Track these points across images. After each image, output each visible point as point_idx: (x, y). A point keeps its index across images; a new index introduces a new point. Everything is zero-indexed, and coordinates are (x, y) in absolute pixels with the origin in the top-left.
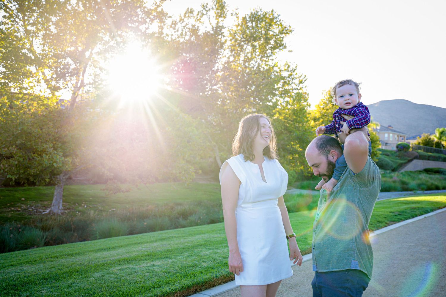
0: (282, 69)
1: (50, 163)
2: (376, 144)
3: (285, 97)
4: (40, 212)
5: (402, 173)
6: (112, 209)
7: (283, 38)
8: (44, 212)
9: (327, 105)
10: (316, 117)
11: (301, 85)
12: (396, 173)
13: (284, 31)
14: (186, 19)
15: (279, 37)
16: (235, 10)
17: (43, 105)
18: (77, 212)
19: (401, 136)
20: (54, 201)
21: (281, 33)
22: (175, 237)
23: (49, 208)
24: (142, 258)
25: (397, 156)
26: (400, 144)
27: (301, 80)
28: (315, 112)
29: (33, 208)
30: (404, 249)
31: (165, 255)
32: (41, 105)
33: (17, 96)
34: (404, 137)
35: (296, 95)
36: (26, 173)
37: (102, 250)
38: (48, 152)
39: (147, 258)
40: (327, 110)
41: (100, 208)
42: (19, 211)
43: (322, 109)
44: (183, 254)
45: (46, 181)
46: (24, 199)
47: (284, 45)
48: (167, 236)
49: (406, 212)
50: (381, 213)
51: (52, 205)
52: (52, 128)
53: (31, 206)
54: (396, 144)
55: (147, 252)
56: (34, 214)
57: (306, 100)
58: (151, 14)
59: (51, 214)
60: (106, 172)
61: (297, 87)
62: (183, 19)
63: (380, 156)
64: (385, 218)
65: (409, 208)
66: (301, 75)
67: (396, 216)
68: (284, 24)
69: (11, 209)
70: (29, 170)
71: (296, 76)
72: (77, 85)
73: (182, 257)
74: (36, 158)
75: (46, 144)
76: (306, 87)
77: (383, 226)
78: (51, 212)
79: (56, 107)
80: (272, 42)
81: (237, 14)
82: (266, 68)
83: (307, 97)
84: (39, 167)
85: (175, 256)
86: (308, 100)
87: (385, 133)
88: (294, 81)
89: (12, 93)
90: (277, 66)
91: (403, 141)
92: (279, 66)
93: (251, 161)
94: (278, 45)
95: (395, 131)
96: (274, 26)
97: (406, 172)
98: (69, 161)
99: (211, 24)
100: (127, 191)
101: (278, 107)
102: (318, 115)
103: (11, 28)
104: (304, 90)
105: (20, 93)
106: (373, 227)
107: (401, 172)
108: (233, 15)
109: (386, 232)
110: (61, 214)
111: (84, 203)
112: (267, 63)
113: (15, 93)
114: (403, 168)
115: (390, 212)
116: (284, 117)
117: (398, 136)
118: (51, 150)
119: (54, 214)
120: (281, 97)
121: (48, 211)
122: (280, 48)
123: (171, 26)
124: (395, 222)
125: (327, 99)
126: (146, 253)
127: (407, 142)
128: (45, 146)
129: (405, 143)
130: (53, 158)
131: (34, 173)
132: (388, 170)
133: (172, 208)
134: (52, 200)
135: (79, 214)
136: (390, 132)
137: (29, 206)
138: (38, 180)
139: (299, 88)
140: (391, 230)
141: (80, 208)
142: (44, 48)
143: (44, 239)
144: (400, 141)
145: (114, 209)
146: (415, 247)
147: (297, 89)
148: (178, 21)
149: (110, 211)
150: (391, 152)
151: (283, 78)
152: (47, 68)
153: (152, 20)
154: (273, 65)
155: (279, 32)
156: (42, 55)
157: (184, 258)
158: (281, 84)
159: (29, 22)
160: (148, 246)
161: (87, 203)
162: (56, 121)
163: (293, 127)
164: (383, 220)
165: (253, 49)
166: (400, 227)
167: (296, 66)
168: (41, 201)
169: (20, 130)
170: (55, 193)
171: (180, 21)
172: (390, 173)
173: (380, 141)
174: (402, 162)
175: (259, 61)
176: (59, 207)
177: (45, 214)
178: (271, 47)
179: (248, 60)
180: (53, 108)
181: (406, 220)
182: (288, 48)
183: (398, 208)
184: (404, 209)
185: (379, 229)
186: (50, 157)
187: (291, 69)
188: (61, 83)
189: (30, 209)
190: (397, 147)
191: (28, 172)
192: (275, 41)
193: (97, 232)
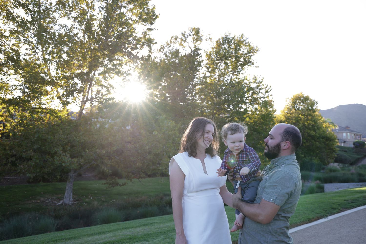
0: (251, 81)
1: (60, 163)
2: (334, 142)
3: (254, 105)
4: (55, 204)
5: (359, 167)
6: (113, 200)
7: (251, 56)
8: (58, 203)
9: (291, 110)
10: (282, 120)
11: (267, 94)
12: (354, 166)
13: (252, 51)
14: (172, 45)
15: (247, 55)
16: (208, 36)
17: (57, 117)
18: (85, 203)
19: (357, 135)
20: (66, 194)
21: (249, 52)
22: (157, 223)
23: (62, 200)
24: (125, 241)
25: (354, 152)
26: (356, 142)
27: (267, 90)
28: (281, 116)
29: (49, 200)
30: (352, 233)
31: (144, 238)
32: (55, 117)
33: (37, 110)
34: (360, 136)
35: (263, 103)
36: (41, 172)
37: (94, 234)
38: (58, 154)
39: (128, 241)
40: (291, 114)
41: (103, 199)
42: (38, 203)
43: (286, 114)
44: (159, 237)
45: (57, 178)
46: (42, 193)
47: (252, 62)
48: (150, 222)
49: (358, 200)
50: (336, 201)
51: (65, 197)
52: (62, 134)
53: (48, 199)
54: (353, 141)
55: (130, 236)
56: (50, 205)
57: (272, 107)
58: (141, 41)
59: (64, 205)
60: (105, 170)
61: (264, 96)
62: (170, 45)
63: (338, 152)
64: (339, 205)
65: (361, 196)
66: (267, 86)
67: (349, 203)
68: (252, 45)
69: (32, 201)
70: (43, 169)
71: (262, 87)
72: (84, 99)
73: (158, 240)
74: (49, 159)
75: (57, 148)
76: (271, 95)
77: (336, 212)
78: (64, 203)
79: (67, 118)
80: (242, 59)
81: (211, 39)
82: (237, 80)
83: (273, 104)
84: (51, 167)
85: (152, 239)
86: (273, 106)
87: (343, 133)
88: (261, 91)
89: (33, 108)
90: (247, 79)
91: (360, 139)
92: (248, 79)
93: (194, 157)
94: (247, 62)
95: (352, 131)
96: (244, 47)
97: (363, 165)
98: (75, 161)
99: (190, 47)
100: (123, 185)
101: (248, 112)
102: (283, 119)
103: (33, 57)
104: (270, 98)
105: (40, 108)
106: (327, 213)
107: (358, 165)
108: (207, 40)
109: (338, 217)
110: (71, 205)
111: (90, 195)
112: (238, 77)
113: (35, 108)
114: (360, 162)
115: (344, 200)
116: (254, 120)
117: (355, 135)
118: (61, 152)
119: (66, 205)
120: (251, 104)
121: (61, 202)
122: (249, 64)
123: (160, 51)
124: (347, 209)
125: (291, 105)
126: (128, 237)
127: (363, 140)
128: (56, 149)
129: (361, 140)
130: (62, 159)
131: (48, 172)
132: (347, 164)
133: (161, 198)
134: (64, 194)
135: (86, 204)
136: (347, 131)
137: (46, 199)
138: (51, 177)
139: (265, 97)
140: (344, 216)
141: (87, 200)
142: (57, 72)
143: (55, 226)
144: (357, 139)
145: (114, 200)
146: (363, 231)
147: (264, 97)
148: (165, 46)
149: (111, 201)
150: (349, 148)
151: (252, 89)
152: (59, 87)
153: (142, 46)
154: (243, 78)
155: (247, 52)
156: (56, 77)
157: (159, 240)
158: (251, 93)
159: (46, 52)
160: (132, 231)
161: (92, 195)
162: (66, 129)
163: (261, 129)
164: (336, 207)
165: (226, 66)
166: (351, 213)
167: (262, 78)
168: (56, 194)
169: (37, 137)
170: (67, 188)
171: (167, 46)
172: (348, 167)
173: (338, 139)
174: (359, 157)
175: (231, 75)
176: (70, 199)
177: (58, 205)
178: (241, 64)
179: (222, 75)
180: (64, 119)
181: (358, 207)
182: (255, 64)
183: (352, 196)
184: (357, 197)
185: (333, 215)
186: (60, 158)
187: (259, 81)
188: (70, 99)
189: (47, 201)
190: (354, 144)
191: (43, 171)
192: (244, 59)
193: (99, 219)
